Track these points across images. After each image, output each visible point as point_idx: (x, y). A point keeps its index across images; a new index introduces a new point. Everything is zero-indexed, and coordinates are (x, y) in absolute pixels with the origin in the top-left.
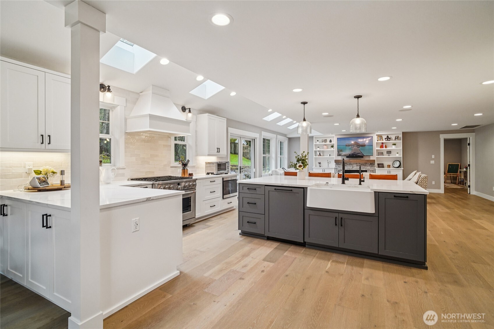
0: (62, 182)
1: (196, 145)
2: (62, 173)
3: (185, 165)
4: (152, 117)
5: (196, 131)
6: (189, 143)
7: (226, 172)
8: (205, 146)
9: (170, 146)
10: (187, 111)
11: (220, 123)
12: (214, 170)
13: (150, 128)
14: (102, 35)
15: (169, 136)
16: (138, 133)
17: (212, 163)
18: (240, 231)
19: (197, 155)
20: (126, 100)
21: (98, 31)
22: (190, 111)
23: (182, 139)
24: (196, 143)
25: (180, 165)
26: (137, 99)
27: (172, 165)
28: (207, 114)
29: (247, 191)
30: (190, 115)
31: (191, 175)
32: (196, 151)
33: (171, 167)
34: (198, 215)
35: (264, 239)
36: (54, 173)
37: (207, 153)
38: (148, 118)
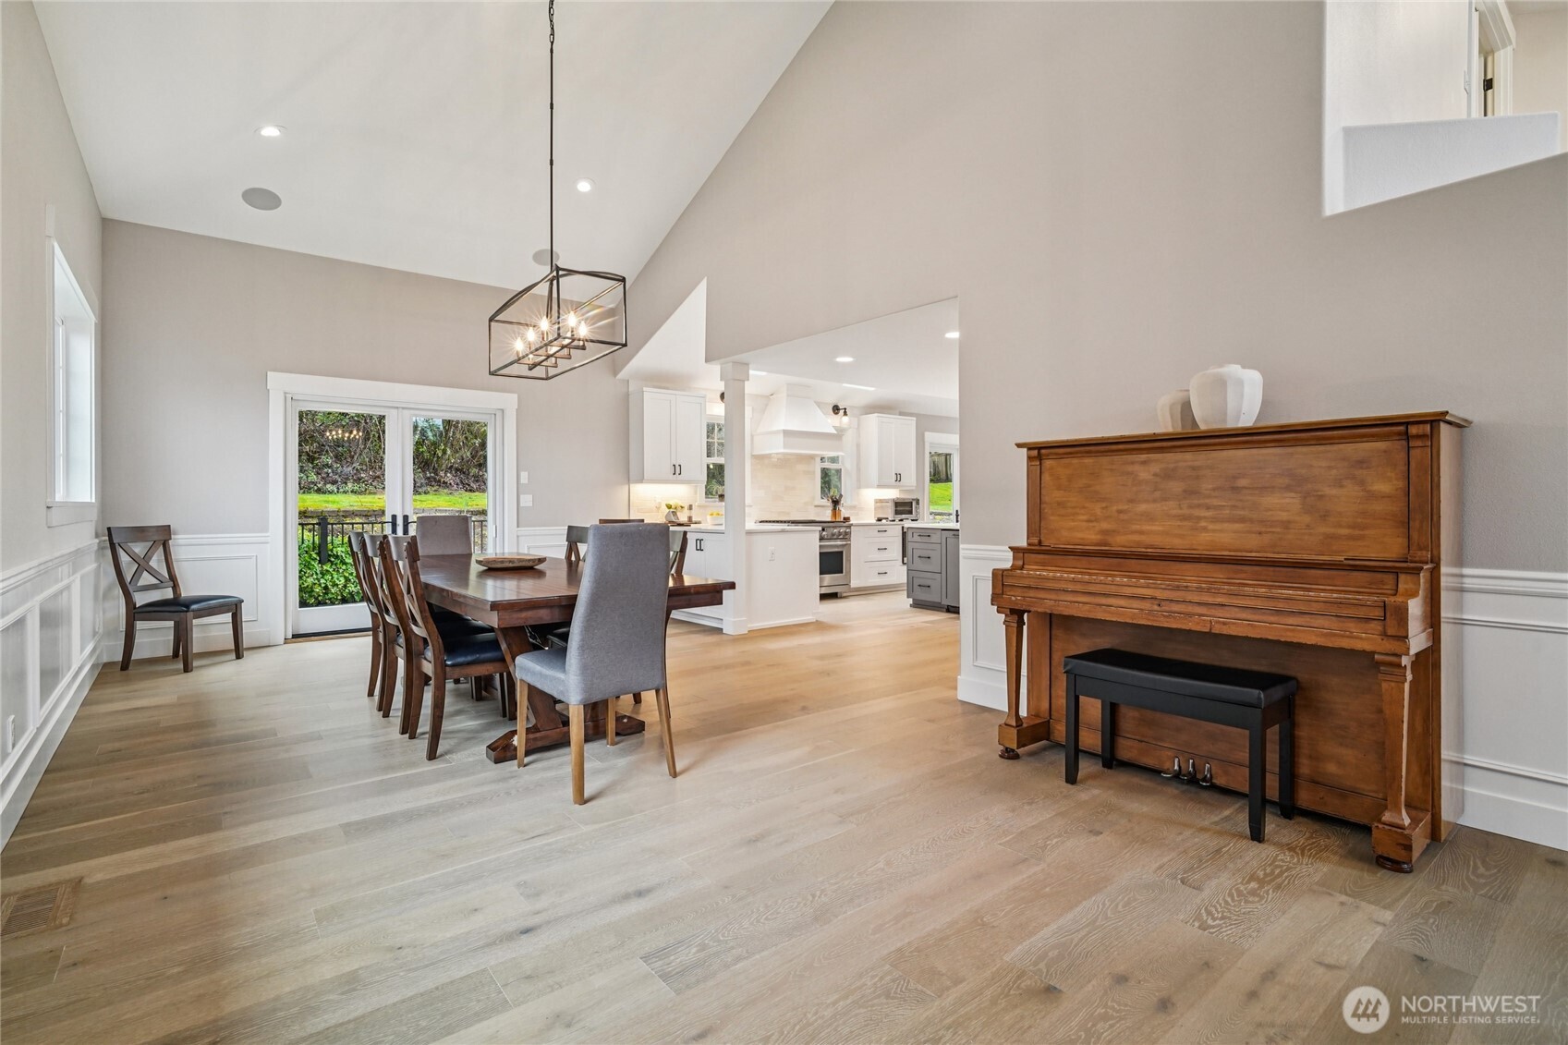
0: (690, 518)
1: (859, 470)
2: (690, 507)
3: (836, 503)
4: (787, 433)
5: (858, 446)
6: (847, 465)
7: (913, 516)
8: (872, 472)
9: (814, 472)
10: (842, 412)
11: (905, 429)
12: (890, 513)
13: (785, 447)
14: (746, 382)
15: (812, 457)
16: (768, 456)
17: (886, 501)
18: (911, 601)
19: (859, 487)
20: (753, 409)
21: (744, 381)
22: (845, 413)
23: (834, 460)
24: (858, 465)
25: (829, 504)
26: (767, 405)
27: (816, 503)
28: (876, 415)
29: (919, 539)
30: (845, 419)
31: (847, 519)
32: (859, 480)
33: (816, 506)
34: (854, 583)
35: (943, 611)
36: (682, 507)
37: (876, 483)
38: (782, 435)
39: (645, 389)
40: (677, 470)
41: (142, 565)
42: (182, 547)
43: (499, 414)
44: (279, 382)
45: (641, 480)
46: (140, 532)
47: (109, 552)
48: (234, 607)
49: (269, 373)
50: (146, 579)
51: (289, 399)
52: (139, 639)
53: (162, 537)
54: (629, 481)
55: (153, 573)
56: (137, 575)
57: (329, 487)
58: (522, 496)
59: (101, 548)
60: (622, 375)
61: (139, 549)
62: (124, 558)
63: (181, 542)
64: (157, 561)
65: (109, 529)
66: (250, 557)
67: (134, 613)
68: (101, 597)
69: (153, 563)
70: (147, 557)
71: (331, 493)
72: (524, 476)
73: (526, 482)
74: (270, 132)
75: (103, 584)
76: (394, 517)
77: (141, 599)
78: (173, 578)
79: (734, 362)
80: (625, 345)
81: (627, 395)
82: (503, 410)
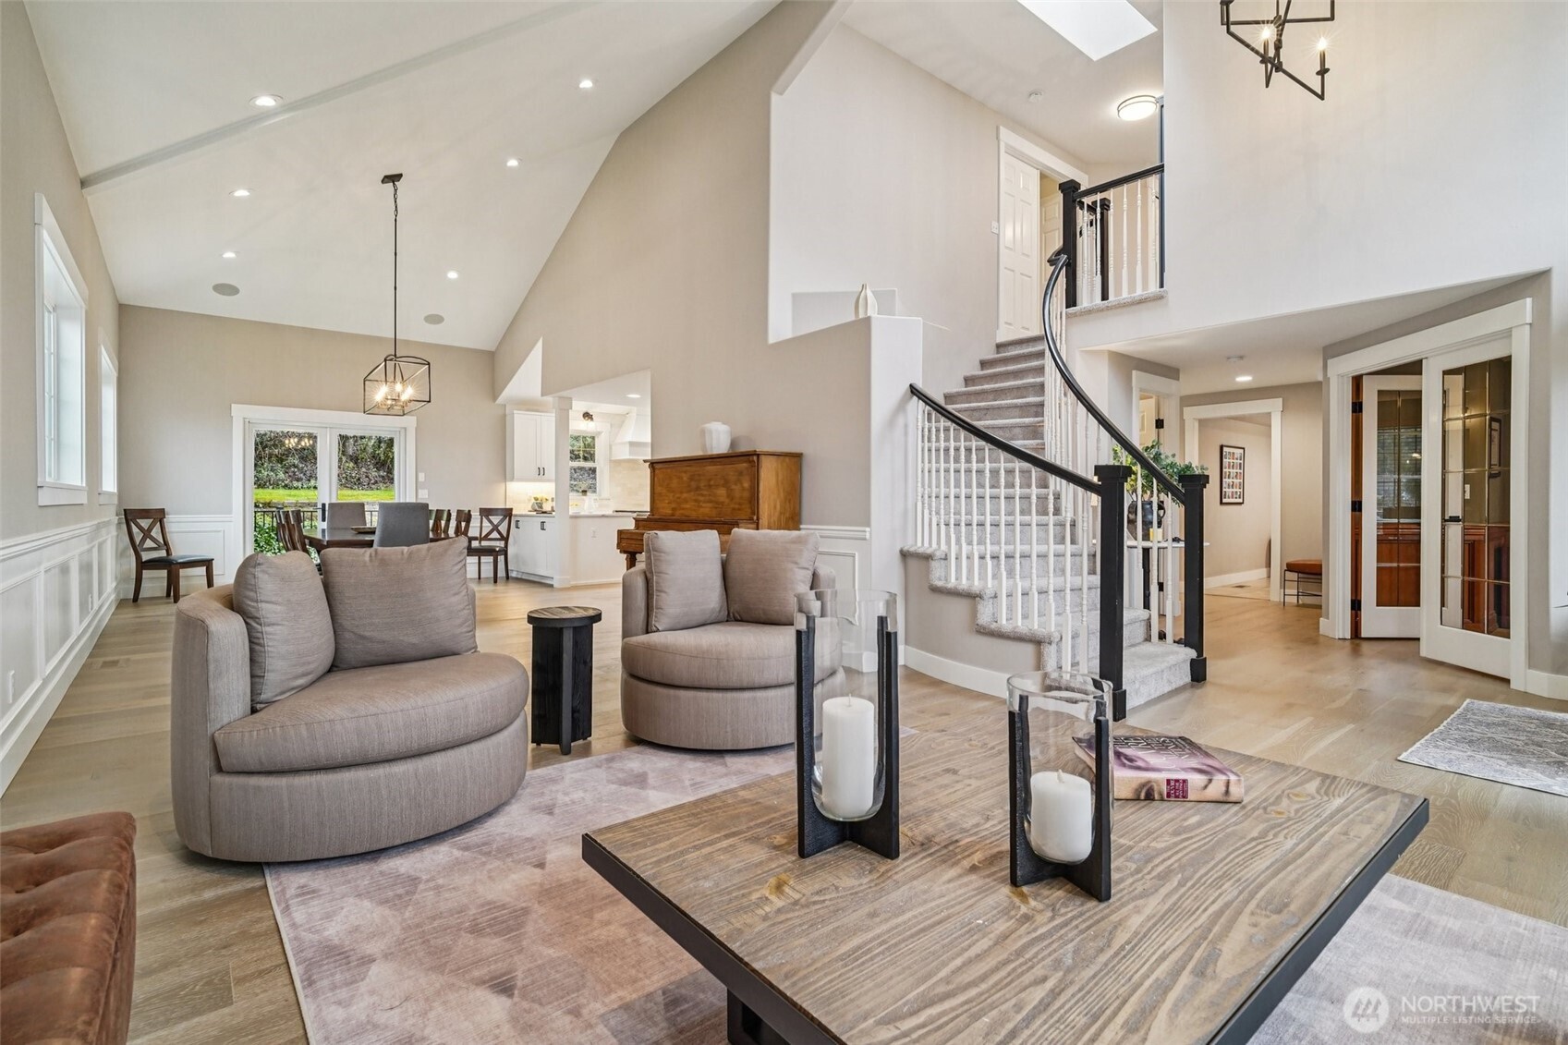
36: (546, 500)
38: (628, 445)
39: (515, 412)
40: (541, 472)
41: (147, 534)
42: (174, 524)
43: (403, 431)
44: (239, 411)
45: (512, 479)
46: (145, 513)
47: (125, 526)
48: (207, 563)
49: (233, 405)
50: (149, 543)
51: (247, 423)
52: (144, 584)
53: (159, 516)
54: (505, 479)
55: (154, 540)
56: (143, 540)
57: (295, 484)
58: (420, 491)
59: (119, 523)
60: (500, 400)
61: (145, 523)
62: (135, 530)
63: (171, 520)
64: (156, 532)
65: (125, 510)
66: (219, 531)
67: (142, 566)
68: (120, 555)
69: (153, 533)
70: (150, 529)
71: (296, 488)
72: (422, 477)
73: (423, 480)
74: (229, 255)
75: (121, 546)
76: (324, 505)
77: (146, 556)
78: (166, 543)
79: (560, 397)
80: (429, 401)
81: (505, 415)
82: (405, 429)
